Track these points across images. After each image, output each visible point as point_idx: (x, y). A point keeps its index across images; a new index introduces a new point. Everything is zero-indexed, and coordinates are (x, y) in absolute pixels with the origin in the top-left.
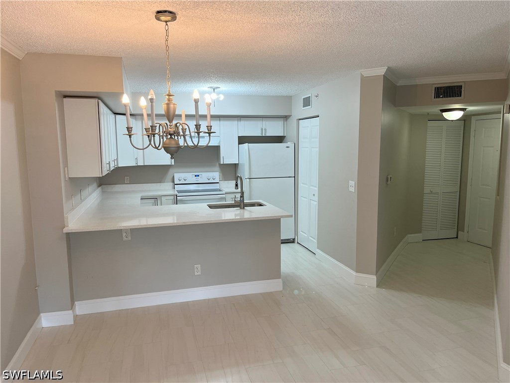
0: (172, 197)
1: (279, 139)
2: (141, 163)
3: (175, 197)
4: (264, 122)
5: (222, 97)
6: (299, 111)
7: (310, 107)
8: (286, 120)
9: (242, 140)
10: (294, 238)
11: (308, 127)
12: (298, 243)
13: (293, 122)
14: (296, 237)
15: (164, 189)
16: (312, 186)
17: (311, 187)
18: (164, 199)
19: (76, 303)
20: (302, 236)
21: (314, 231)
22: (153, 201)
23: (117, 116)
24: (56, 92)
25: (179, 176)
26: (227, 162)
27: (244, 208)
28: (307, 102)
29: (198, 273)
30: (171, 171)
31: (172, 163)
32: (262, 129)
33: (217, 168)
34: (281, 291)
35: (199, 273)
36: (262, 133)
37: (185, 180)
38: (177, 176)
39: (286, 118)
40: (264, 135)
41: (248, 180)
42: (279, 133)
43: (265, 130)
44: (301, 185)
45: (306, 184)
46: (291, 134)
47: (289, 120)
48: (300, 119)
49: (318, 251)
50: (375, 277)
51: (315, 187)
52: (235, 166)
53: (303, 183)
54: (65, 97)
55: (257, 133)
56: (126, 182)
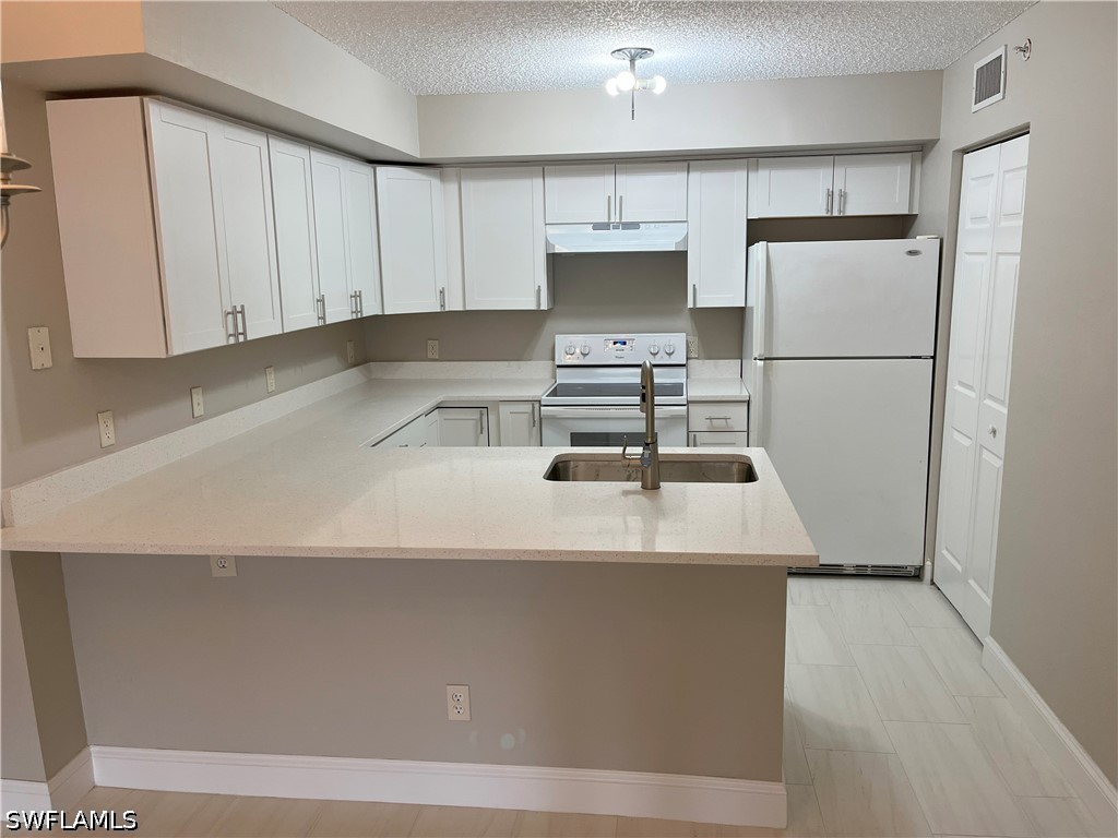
0: (528, 408)
1: (897, 226)
2: (454, 305)
3: (537, 406)
4: (840, 171)
6: (968, 117)
7: (998, 96)
8: (923, 159)
9: (759, 230)
10: (917, 562)
11: (992, 175)
12: (933, 583)
13: (942, 160)
14: (928, 563)
15: (527, 380)
16: (991, 397)
17: (988, 402)
18: (504, 410)
19: (93, 749)
20: (948, 557)
21: (987, 556)
22: (475, 414)
23: (381, 170)
25: (571, 343)
26: (705, 301)
27: (656, 487)
28: (990, 81)
29: (458, 714)
30: (550, 325)
31: (539, 304)
32: (831, 195)
33: (685, 321)
35: (466, 717)
36: (830, 207)
37: (585, 355)
38: (562, 341)
39: (920, 150)
40: (836, 214)
41: (762, 362)
42: (900, 208)
43: (843, 195)
44: (955, 391)
45: (970, 387)
46: (933, 208)
47: (933, 156)
48: (966, 151)
49: (989, 641)
51: (1001, 402)
52: (739, 315)
53: (962, 384)
55: (817, 209)
56: (430, 356)
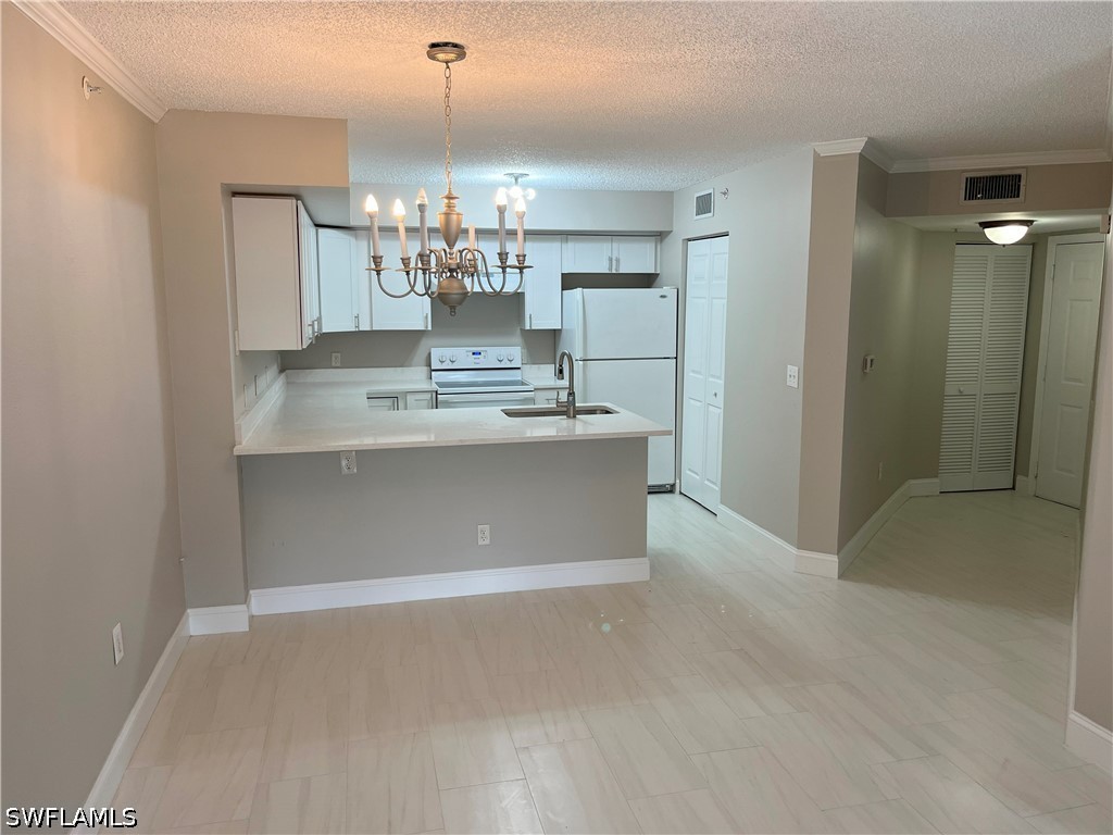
0: (428, 396)
1: (646, 281)
2: (365, 327)
3: (434, 394)
4: (615, 245)
5: (532, 194)
6: (689, 222)
7: (710, 215)
8: (661, 241)
9: (570, 281)
10: (672, 482)
11: (706, 255)
12: (681, 493)
13: (674, 245)
14: (678, 481)
15: (411, 378)
16: (713, 376)
17: (711, 379)
18: (410, 398)
19: (251, 592)
20: (690, 479)
21: (715, 471)
22: (388, 402)
23: (321, 230)
24: (224, 186)
25: (441, 353)
26: (538, 325)
27: (574, 417)
28: (704, 205)
29: (484, 541)
30: (425, 343)
31: (427, 326)
32: (611, 260)
33: (518, 339)
34: (647, 582)
35: (487, 542)
36: (611, 268)
37: (453, 362)
38: (436, 353)
39: (660, 236)
40: (614, 272)
41: (581, 363)
42: (647, 268)
43: (618, 260)
44: (690, 377)
45: (699, 373)
46: (670, 269)
47: (668, 240)
48: (689, 240)
49: (721, 509)
50: (835, 558)
51: (719, 378)
52: (555, 334)
53: (693, 371)
54: (235, 194)
55: (602, 268)
56: (333, 364)
